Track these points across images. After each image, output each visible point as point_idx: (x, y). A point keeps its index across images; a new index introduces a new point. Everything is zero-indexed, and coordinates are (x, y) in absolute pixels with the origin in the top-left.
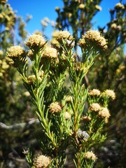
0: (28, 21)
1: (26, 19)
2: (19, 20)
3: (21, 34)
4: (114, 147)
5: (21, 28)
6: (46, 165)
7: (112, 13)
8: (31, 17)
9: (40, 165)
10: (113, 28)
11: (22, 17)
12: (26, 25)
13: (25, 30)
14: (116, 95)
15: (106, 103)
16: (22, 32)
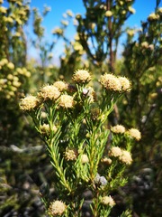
0: (45, 14)
1: (43, 11)
2: (35, 12)
3: (37, 32)
4: (148, 177)
5: (37, 23)
6: (61, 212)
7: (144, 25)
8: (49, 8)
9: (55, 212)
10: (144, 47)
11: (38, 9)
12: (42, 20)
13: (41, 26)
14: (142, 135)
15: (129, 144)
16: (38, 29)
